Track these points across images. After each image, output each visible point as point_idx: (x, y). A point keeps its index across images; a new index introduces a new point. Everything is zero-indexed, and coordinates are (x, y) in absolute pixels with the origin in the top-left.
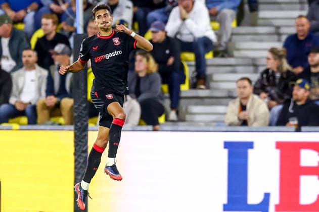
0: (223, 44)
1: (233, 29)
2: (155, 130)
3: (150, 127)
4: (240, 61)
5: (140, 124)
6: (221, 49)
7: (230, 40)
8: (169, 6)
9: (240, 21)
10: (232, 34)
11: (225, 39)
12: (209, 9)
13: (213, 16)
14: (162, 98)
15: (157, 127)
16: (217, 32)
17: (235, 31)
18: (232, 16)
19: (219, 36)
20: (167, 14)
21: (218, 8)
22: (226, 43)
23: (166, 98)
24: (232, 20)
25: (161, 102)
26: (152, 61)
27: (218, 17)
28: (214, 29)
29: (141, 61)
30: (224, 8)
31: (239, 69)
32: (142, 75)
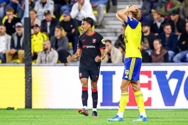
0: (100, 22)
1: (104, 14)
2: (65, 65)
3: (63, 64)
4: (108, 30)
5: (58, 63)
6: (98, 24)
7: (103, 20)
8: (72, 3)
9: (108, 10)
10: (104, 17)
11: (100, 19)
12: (92, 4)
13: (94, 8)
14: (69, 49)
15: (67, 64)
16: (96, 16)
17: (105, 15)
18: (104, 8)
19: (97, 18)
20: (71, 7)
21: (96, 4)
22: (101, 22)
23: (71, 49)
24: (104, 10)
25: (68, 51)
26: (63, 31)
27: (97, 8)
28: (95, 14)
29: (58, 31)
30: (100, 3)
31: (108, 34)
32: (58, 38)
